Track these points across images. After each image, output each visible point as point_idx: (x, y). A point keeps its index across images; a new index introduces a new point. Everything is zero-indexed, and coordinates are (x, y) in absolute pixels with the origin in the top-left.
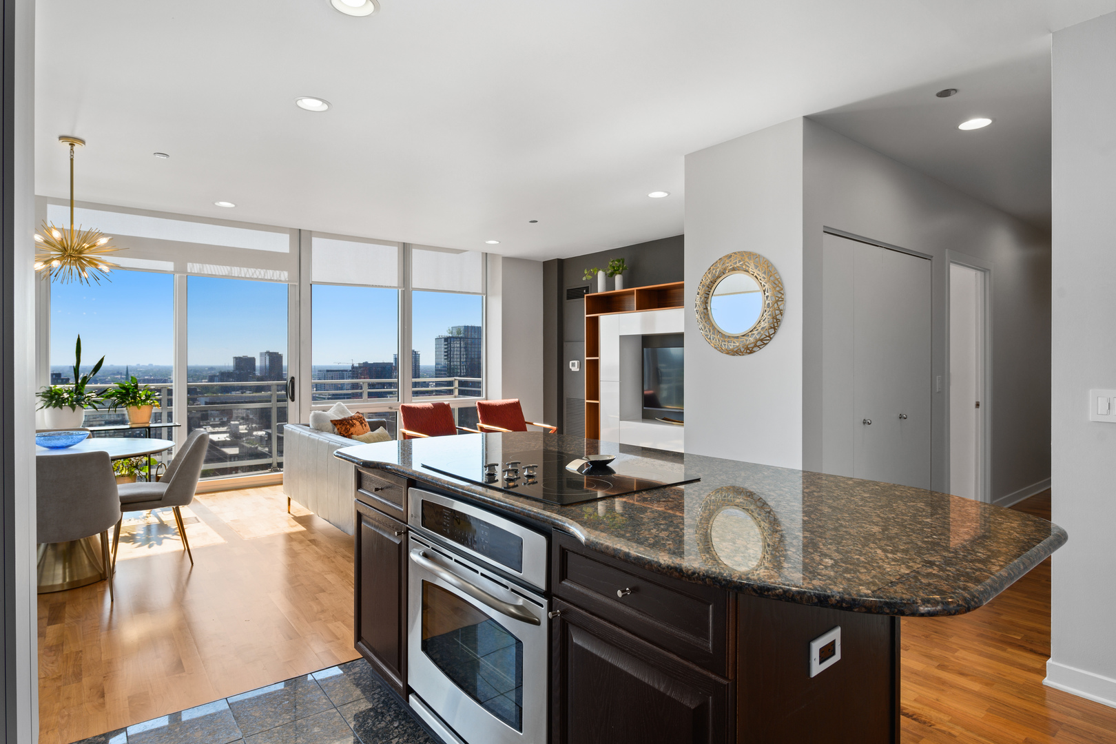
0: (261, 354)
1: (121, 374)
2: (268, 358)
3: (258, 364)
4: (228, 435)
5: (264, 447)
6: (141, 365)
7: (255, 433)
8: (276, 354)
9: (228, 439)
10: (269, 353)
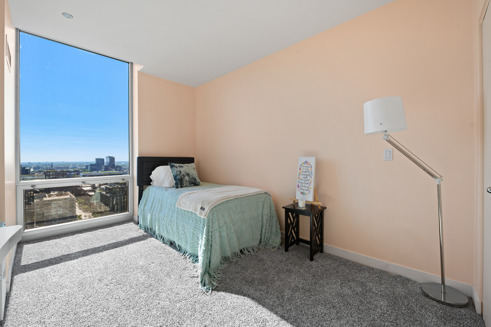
0: (106, 157)
1: (50, 165)
2: (109, 159)
3: (105, 161)
4: (91, 187)
5: (104, 192)
6: (59, 162)
7: (102, 187)
8: (112, 157)
9: (91, 189)
10: (110, 157)
